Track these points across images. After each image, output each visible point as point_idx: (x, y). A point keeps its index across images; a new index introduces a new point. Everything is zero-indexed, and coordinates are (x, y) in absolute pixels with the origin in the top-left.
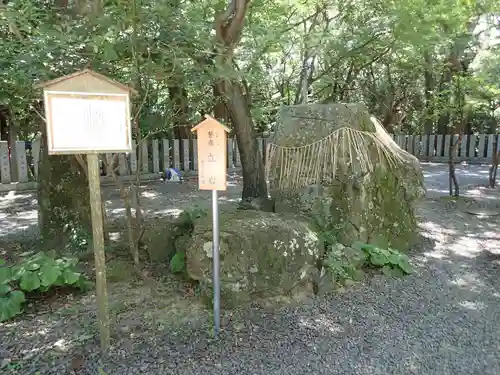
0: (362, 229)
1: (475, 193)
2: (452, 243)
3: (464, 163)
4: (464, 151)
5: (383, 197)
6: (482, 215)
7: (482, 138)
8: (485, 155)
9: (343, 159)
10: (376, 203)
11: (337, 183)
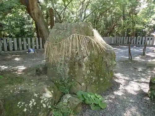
0: (83, 84)
1: (138, 58)
2: (127, 85)
3: (135, 46)
4: (135, 42)
5: (95, 67)
6: (140, 69)
7: (141, 38)
8: (142, 44)
9: (74, 50)
10: (91, 70)
11: (71, 61)
